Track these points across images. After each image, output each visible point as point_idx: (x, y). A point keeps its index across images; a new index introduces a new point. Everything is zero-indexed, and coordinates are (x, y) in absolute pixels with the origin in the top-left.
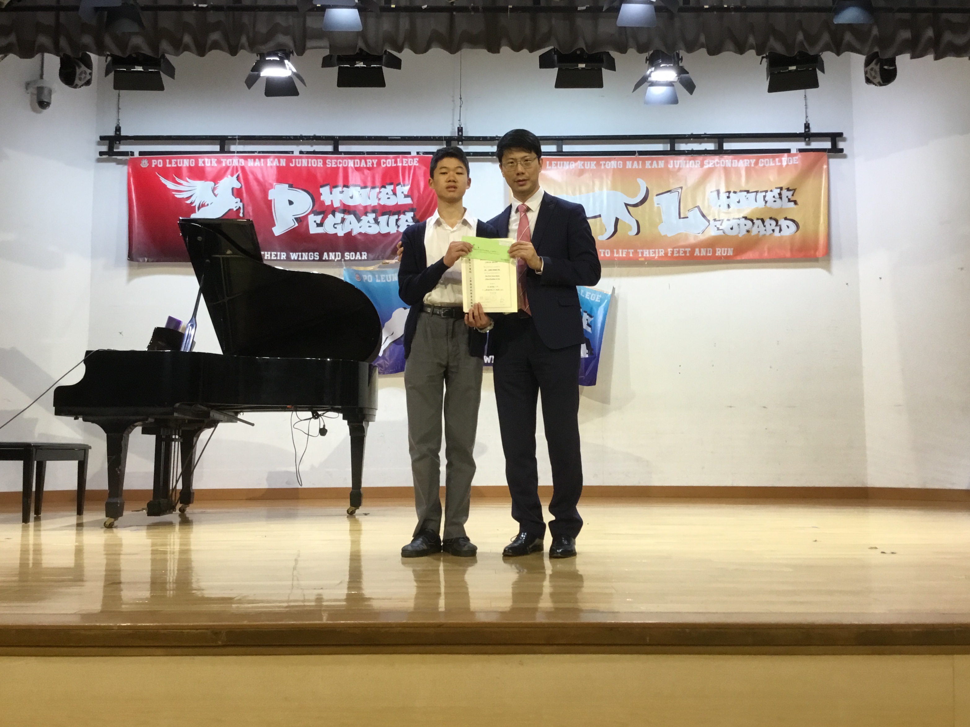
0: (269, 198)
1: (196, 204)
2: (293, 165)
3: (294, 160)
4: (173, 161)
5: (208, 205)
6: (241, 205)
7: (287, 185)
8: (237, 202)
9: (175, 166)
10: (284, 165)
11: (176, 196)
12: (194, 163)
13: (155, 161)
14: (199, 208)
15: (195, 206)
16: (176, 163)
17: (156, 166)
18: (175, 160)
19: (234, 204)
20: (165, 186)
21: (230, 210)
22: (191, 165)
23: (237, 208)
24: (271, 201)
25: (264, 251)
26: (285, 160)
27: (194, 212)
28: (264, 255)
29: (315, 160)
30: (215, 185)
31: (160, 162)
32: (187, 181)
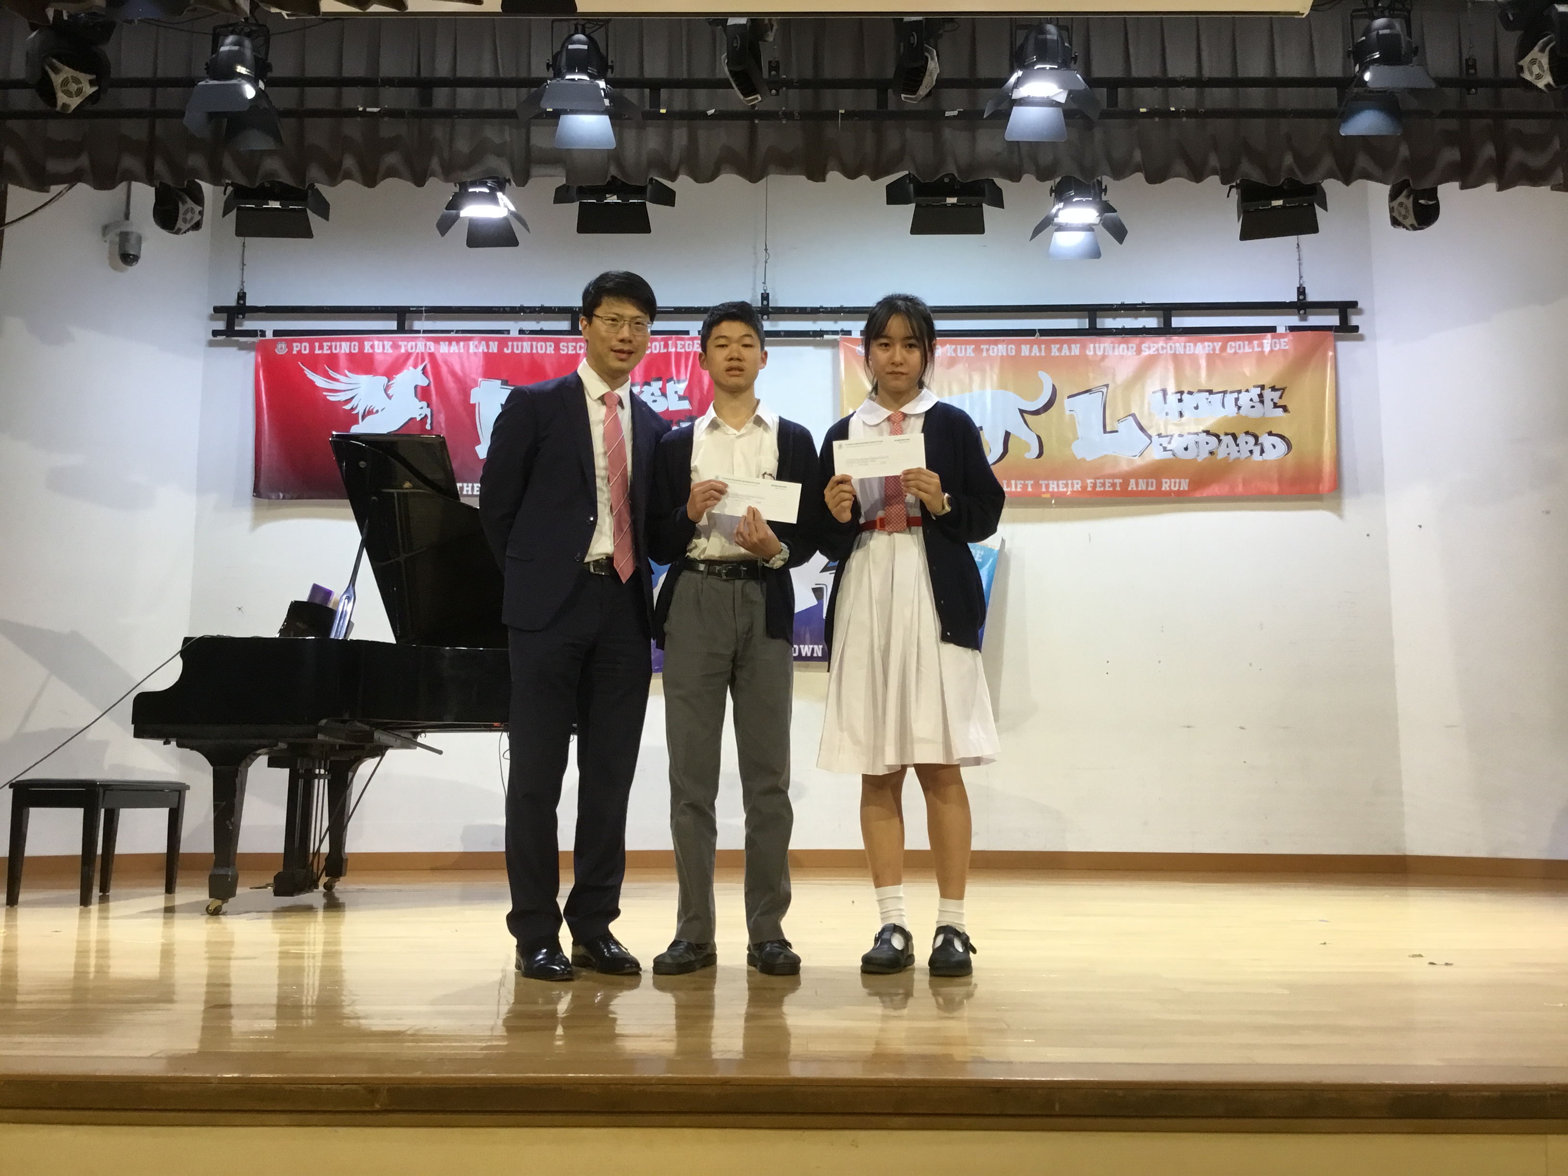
0: (472, 402)
1: (360, 410)
2: (509, 351)
3: (510, 344)
4: (325, 344)
5: (377, 411)
6: (428, 411)
7: (500, 381)
8: (422, 408)
9: (329, 352)
10: (495, 351)
11: (328, 398)
12: (357, 348)
13: (298, 344)
14: (364, 417)
15: (358, 413)
16: (330, 348)
17: (299, 352)
18: (329, 344)
19: (417, 409)
20: (312, 383)
21: (412, 419)
22: (353, 351)
23: (422, 416)
24: (474, 405)
25: (463, 481)
26: (496, 343)
27: (357, 422)
28: (462, 488)
29: (543, 344)
30: (389, 382)
31: (305, 347)
32: (346, 376)
